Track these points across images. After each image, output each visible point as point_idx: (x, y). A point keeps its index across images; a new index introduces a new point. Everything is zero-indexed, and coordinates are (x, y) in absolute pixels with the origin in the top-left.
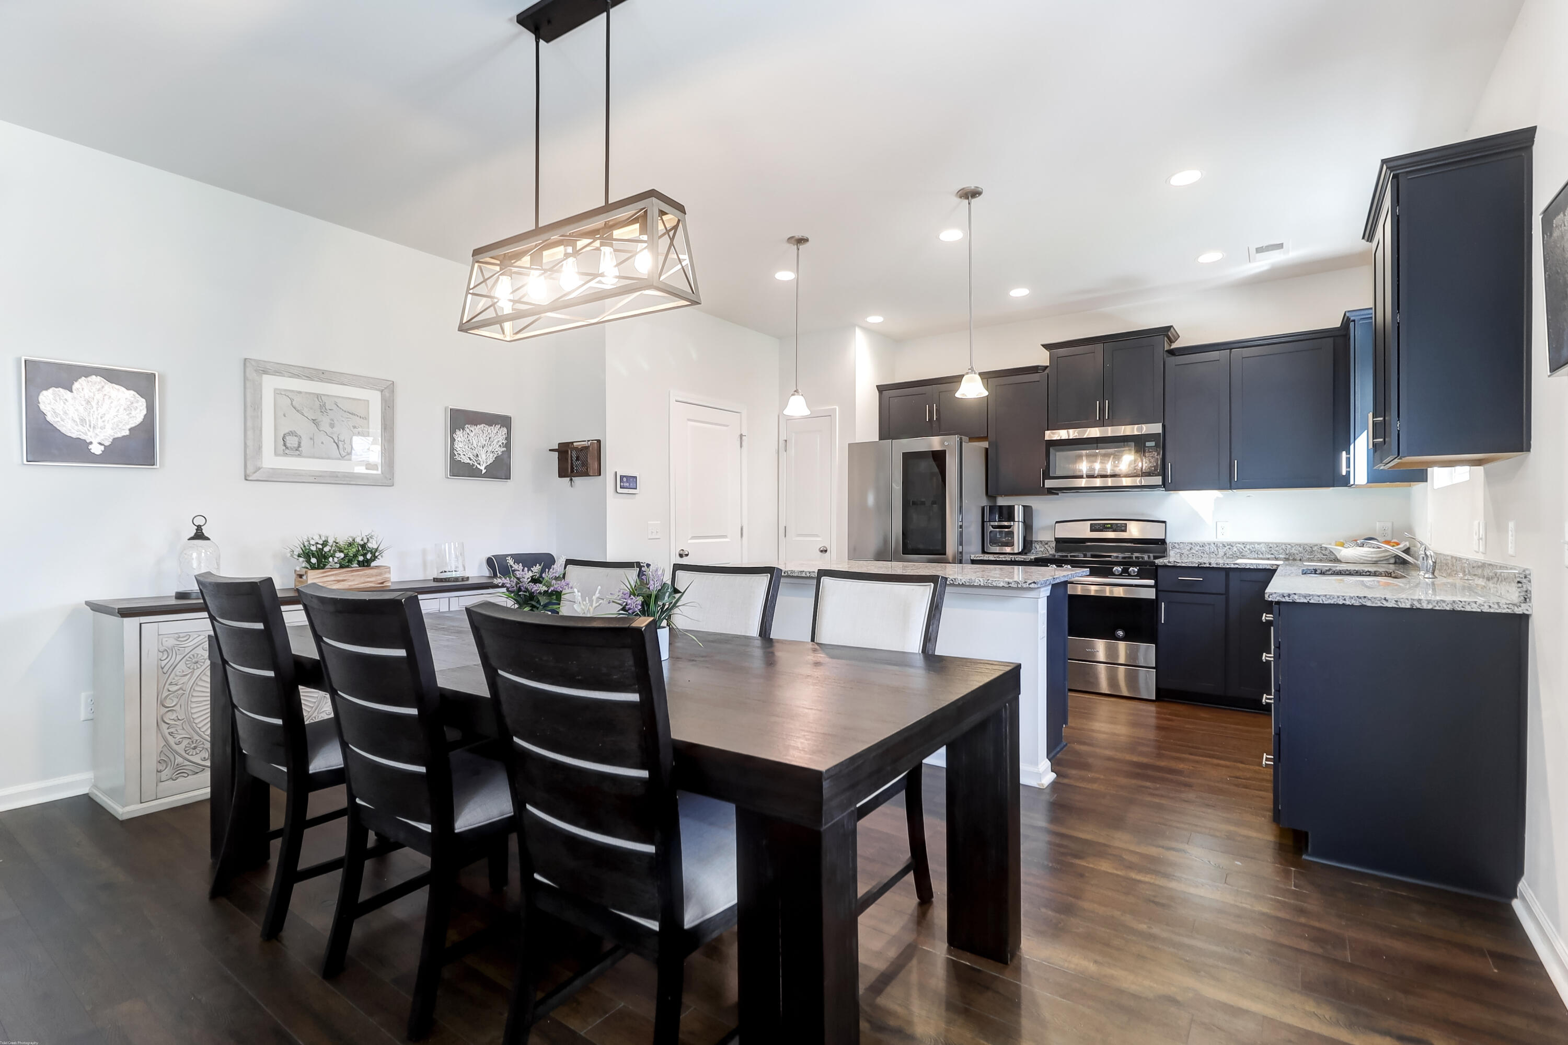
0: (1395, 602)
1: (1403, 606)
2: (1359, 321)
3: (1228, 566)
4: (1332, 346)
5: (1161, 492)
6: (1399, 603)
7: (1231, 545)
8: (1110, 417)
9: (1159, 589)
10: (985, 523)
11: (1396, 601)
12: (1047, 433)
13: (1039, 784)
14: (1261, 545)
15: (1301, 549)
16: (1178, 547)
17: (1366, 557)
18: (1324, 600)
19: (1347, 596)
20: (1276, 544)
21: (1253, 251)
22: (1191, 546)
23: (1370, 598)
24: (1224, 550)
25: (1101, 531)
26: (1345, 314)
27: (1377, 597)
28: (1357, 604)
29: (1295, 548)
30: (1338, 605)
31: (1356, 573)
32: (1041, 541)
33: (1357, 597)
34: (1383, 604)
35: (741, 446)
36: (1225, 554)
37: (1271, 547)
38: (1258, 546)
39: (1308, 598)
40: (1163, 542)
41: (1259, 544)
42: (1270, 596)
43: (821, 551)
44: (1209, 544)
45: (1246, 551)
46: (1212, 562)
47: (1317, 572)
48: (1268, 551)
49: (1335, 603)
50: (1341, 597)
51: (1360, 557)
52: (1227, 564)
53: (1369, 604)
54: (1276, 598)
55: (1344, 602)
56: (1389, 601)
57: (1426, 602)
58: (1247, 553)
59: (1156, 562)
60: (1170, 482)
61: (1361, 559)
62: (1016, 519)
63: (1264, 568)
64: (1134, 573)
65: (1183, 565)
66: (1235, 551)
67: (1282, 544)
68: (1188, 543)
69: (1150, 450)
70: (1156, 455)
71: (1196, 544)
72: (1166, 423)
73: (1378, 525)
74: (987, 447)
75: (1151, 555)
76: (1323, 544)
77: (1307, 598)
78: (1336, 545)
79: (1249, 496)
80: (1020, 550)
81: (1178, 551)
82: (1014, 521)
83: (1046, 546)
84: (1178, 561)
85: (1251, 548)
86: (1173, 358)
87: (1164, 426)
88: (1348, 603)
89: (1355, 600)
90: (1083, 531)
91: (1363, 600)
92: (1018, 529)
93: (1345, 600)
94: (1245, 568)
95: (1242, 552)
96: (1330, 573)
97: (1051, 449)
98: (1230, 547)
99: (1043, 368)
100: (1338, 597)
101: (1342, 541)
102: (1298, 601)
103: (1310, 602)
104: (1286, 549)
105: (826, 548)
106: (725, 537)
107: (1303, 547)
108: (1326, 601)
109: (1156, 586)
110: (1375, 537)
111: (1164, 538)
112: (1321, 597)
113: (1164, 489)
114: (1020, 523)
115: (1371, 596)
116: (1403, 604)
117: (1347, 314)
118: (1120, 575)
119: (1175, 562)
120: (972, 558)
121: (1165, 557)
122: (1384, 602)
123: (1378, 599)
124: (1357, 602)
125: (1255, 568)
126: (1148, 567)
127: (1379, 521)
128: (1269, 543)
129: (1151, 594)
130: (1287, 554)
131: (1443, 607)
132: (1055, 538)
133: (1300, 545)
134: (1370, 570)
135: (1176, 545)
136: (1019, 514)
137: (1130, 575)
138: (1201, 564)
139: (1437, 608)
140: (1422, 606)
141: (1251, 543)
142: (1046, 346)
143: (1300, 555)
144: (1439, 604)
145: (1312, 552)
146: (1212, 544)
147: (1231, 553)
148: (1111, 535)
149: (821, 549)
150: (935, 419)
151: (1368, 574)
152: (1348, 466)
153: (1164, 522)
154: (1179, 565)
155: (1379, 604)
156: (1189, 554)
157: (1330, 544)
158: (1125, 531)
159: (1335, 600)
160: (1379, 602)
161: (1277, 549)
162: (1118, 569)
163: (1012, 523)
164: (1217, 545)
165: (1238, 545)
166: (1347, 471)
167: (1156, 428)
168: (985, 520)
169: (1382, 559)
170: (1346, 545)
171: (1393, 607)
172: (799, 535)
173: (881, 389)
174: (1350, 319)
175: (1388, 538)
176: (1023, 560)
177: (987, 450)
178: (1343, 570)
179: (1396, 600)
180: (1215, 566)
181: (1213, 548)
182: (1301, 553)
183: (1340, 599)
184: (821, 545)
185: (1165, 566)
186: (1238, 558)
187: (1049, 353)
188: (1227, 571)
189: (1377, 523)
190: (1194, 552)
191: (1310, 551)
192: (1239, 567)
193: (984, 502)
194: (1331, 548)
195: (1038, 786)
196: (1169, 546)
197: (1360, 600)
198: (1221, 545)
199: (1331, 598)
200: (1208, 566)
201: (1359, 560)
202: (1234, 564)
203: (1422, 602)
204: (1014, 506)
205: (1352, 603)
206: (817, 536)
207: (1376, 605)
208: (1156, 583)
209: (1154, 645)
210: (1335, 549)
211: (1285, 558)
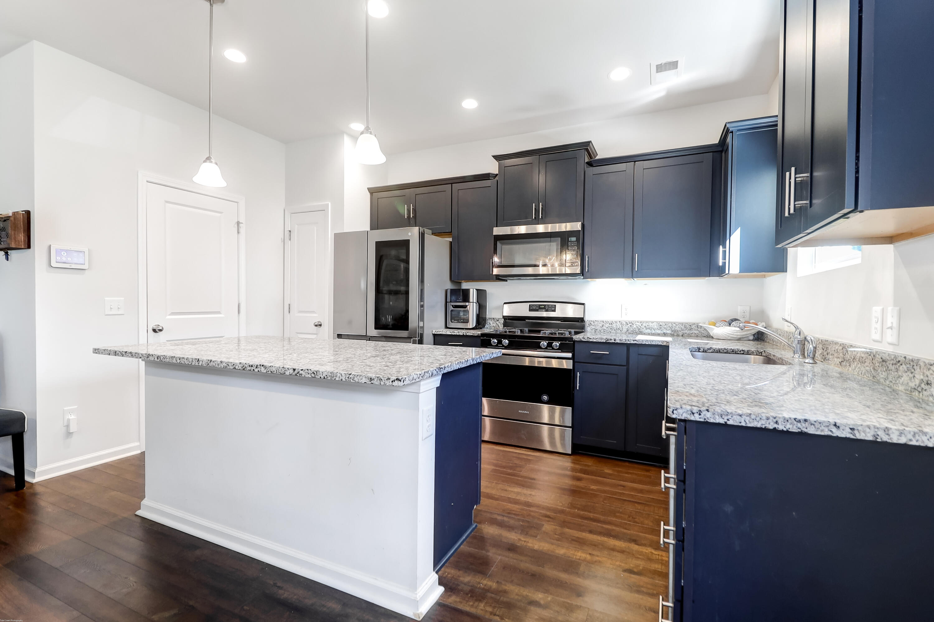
0: (850, 431)
1: (860, 436)
2: (737, 132)
3: (629, 342)
4: (712, 158)
5: (580, 280)
6: (856, 432)
7: (632, 323)
8: (544, 217)
9: (575, 360)
10: (448, 303)
11: (851, 429)
12: (495, 229)
13: (415, 614)
14: (654, 323)
15: (683, 327)
16: (593, 324)
17: (733, 334)
18: (748, 422)
19: (779, 418)
20: (665, 322)
21: (654, 69)
22: (603, 323)
23: (813, 423)
24: (627, 327)
25: (537, 310)
26: (726, 125)
27: (824, 422)
28: (794, 429)
29: (678, 326)
30: (766, 430)
31: (733, 351)
32: (493, 318)
33: (795, 419)
34: (831, 431)
35: (238, 233)
36: (628, 330)
37: (661, 325)
38: (652, 324)
39: (726, 418)
40: (582, 320)
41: (652, 322)
42: (675, 412)
43: (316, 326)
44: (616, 322)
45: (643, 328)
46: (617, 338)
47: (700, 351)
48: (659, 328)
49: (763, 427)
50: (771, 418)
51: (728, 335)
52: (628, 340)
53: (811, 430)
54: (682, 415)
55: (776, 426)
56: (841, 428)
57: (897, 433)
58: (643, 330)
59: (574, 338)
60: (587, 271)
61: (729, 336)
62: (471, 300)
63: (656, 344)
64: (556, 347)
65: (595, 341)
66: (635, 328)
67: (669, 322)
68: (600, 321)
69: (573, 244)
70: (576, 248)
71: (607, 322)
72: (585, 223)
73: (740, 309)
74: (451, 241)
75: (573, 331)
76: (700, 323)
77: (723, 417)
78: (710, 324)
79: (646, 284)
80: (474, 326)
81: (593, 327)
82: (469, 302)
83: (497, 322)
84: (590, 337)
85: (646, 326)
86: (591, 168)
87: (583, 226)
88: (781, 427)
89: (791, 424)
90: (523, 311)
91: (804, 425)
92: (472, 308)
93: (777, 422)
94: (642, 344)
95: (640, 329)
96: (711, 351)
97: (498, 242)
98: (631, 324)
99: (495, 176)
100: (768, 419)
101: (713, 321)
102: (712, 421)
103: (729, 423)
104: (672, 327)
105: (321, 323)
106: (219, 313)
107: (685, 325)
108: (750, 422)
109: (573, 358)
110: (739, 318)
111: (583, 317)
112: (744, 417)
113: (582, 277)
114: (474, 303)
115: (815, 419)
116: (863, 434)
117: (728, 125)
118: (546, 348)
119: (588, 338)
120: (433, 333)
121: (583, 332)
122: (834, 430)
123: (824, 425)
124: (795, 427)
125: (650, 344)
126: (567, 342)
127: (740, 306)
128: (659, 322)
129: (567, 365)
130: (673, 331)
131: (923, 442)
132: (503, 316)
133: (682, 324)
134: (743, 349)
135: (592, 323)
136: (473, 296)
137: (553, 349)
138: (608, 340)
139: (914, 443)
140: (891, 439)
141: (647, 322)
142: (497, 158)
143: (682, 331)
144: (917, 437)
145: (691, 329)
146: (618, 322)
147: (632, 329)
148: (544, 314)
149: (316, 324)
150: (411, 217)
151: (742, 352)
152: (724, 258)
153: (583, 304)
154: (591, 340)
155: (826, 432)
156: (601, 330)
157: (704, 323)
158: (554, 311)
159: (763, 422)
160: (826, 429)
161: (665, 326)
162: (544, 343)
163: (467, 304)
164: (622, 323)
165: (637, 323)
166: (723, 262)
167: (577, 226)
168: (448, 301)
169: (744, 336)
170: (717, 325)
171: (846, 438)
172: (300, 312)
173: (372, 191)
174: (729, 129)
175: (747, 319)
176: (472, 334)
177: (451, 242)
178: (721, 349)
179: (851, 427)
180: (618, 342)
181: (619, 325)
182: (683, 330)
183: (770, 421)
184: (316, 321)
185: (581, 342)
186: (637, 334)
187: (498, 163)
188: (628, 346)
189: (739, 307)
190: (605, 328)
191: (689, 329)
192: (638, 343)
193: (449, 286)
194: (705, 326)
195: (413, 617)
196: (587, 324)
197: (799, 425)
198: (625, 323)
199: (758, 419)
200: (613, 341)
201: (727, 337)
202: (633, 340)
203: (890, 432)
204: (469, 289)
205: (787, 427)
206: (313, 312)
207: (822, 434)
208: (573, 355)
209: (571, 408)
210: (709, 327)
211: (671, 334)
